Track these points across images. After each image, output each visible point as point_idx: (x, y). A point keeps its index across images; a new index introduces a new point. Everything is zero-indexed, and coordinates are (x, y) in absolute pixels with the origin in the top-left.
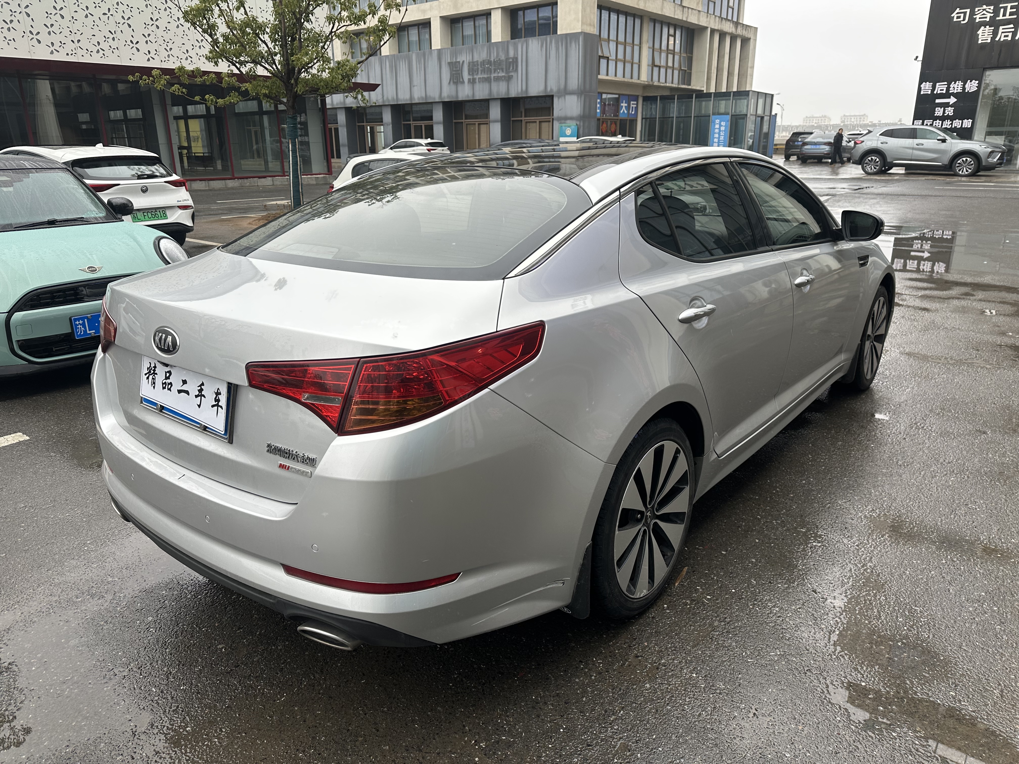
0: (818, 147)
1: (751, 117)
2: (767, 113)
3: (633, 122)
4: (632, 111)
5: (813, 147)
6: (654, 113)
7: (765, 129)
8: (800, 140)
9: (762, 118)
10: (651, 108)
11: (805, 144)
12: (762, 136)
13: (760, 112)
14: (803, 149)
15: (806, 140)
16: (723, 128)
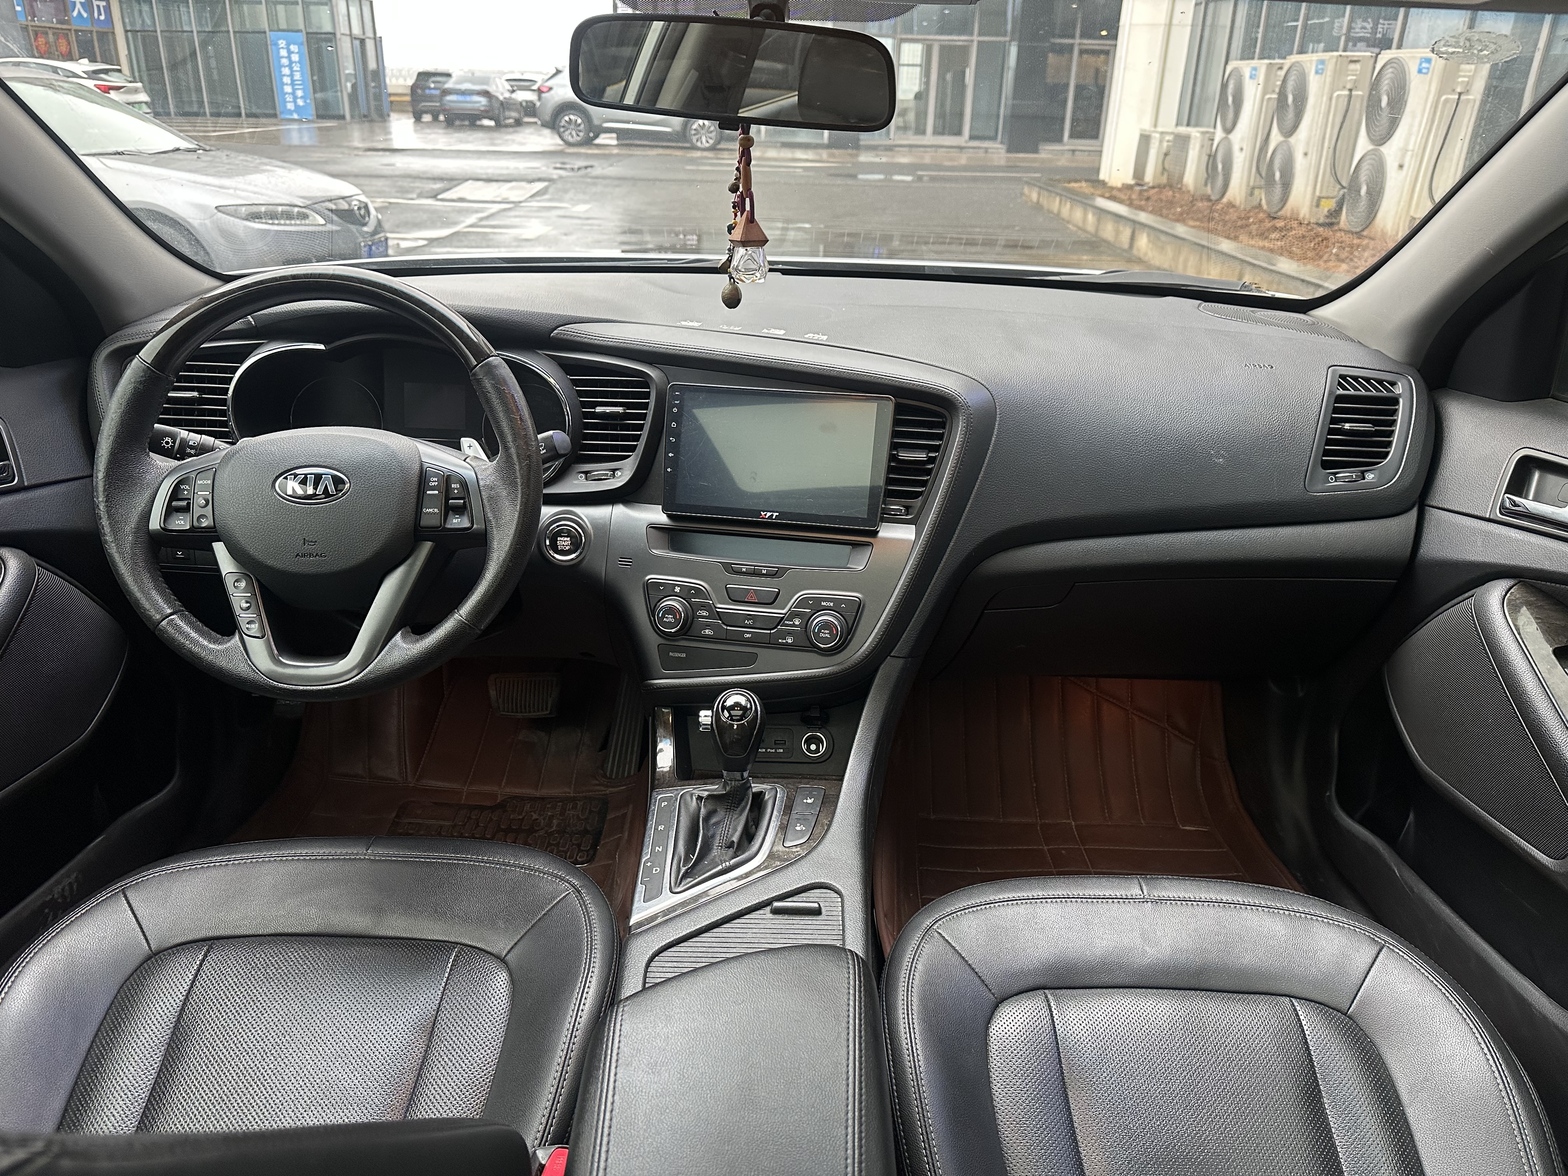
0: (468, 98)
1: (344, 38)
2: (370, 34)
3: (106, 36)
4: (100, 14)
5: (460, 98)
6: (148, 21)
7: (372, 65)
8: (432, 86)
9: (362, 42)
10: (140, 11)
11: (446, 92)
12: (369, 77)
13: (357, 30)
14: (445, 102)
15: (447, 86)
16: (295, 58)
